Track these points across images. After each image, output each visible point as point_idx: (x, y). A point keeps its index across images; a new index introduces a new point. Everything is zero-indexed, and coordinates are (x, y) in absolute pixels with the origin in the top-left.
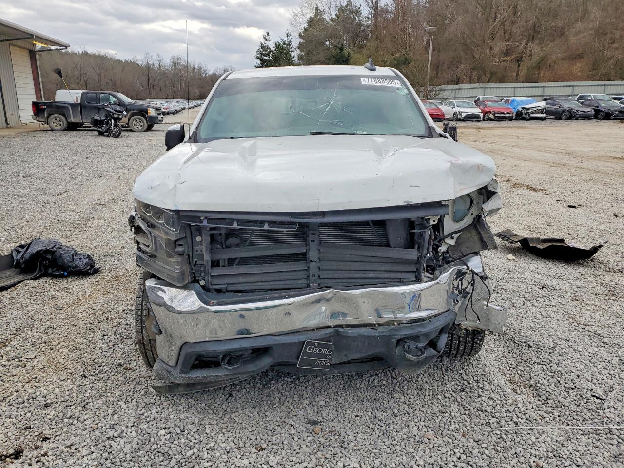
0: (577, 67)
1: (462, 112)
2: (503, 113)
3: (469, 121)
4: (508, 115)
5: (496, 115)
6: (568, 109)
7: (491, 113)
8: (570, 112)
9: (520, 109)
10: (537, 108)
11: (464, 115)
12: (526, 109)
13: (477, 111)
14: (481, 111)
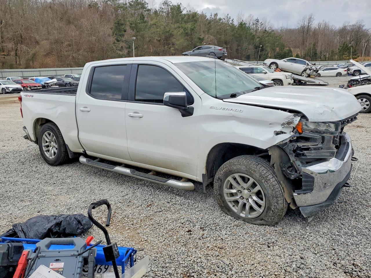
0: (48, 60)
1: (9, 87)
2: (36, 87)
3: (15, 93)
4: (39, 88)
5: (32, 88)
6: (68, 82)
7: (28, 87)
8: (70, 84)
9: (44, 84)
10: (53, 83)
11: (11, 89)
12: (47, 83)
13: (19, 86)
14: (21, 86)
